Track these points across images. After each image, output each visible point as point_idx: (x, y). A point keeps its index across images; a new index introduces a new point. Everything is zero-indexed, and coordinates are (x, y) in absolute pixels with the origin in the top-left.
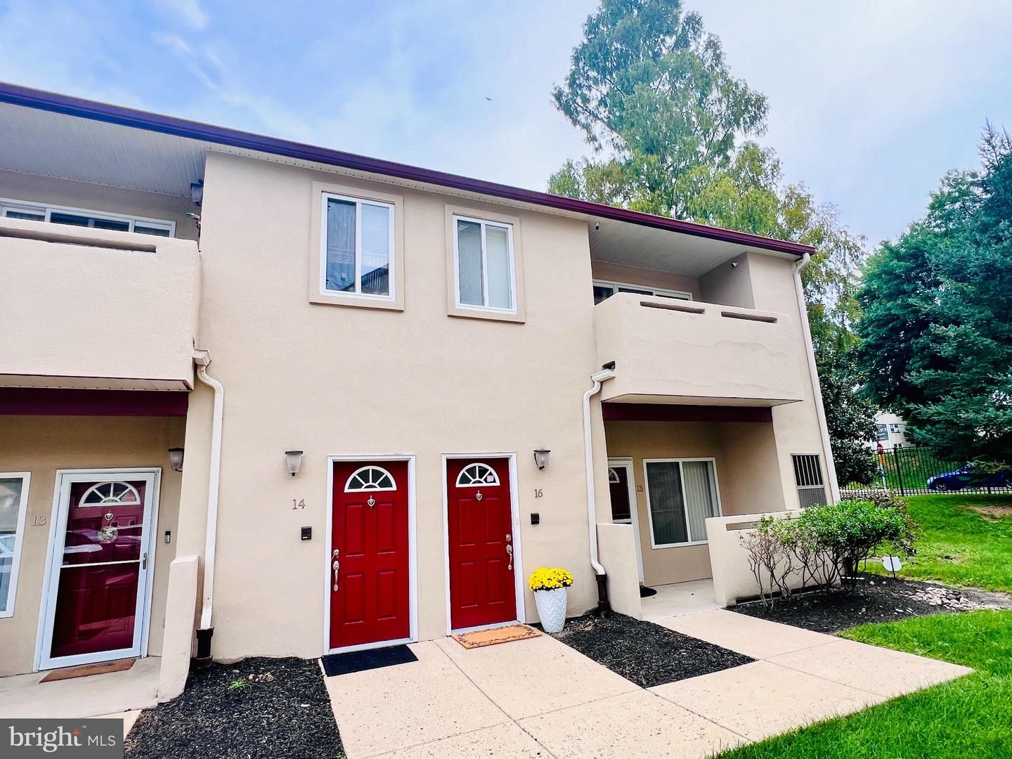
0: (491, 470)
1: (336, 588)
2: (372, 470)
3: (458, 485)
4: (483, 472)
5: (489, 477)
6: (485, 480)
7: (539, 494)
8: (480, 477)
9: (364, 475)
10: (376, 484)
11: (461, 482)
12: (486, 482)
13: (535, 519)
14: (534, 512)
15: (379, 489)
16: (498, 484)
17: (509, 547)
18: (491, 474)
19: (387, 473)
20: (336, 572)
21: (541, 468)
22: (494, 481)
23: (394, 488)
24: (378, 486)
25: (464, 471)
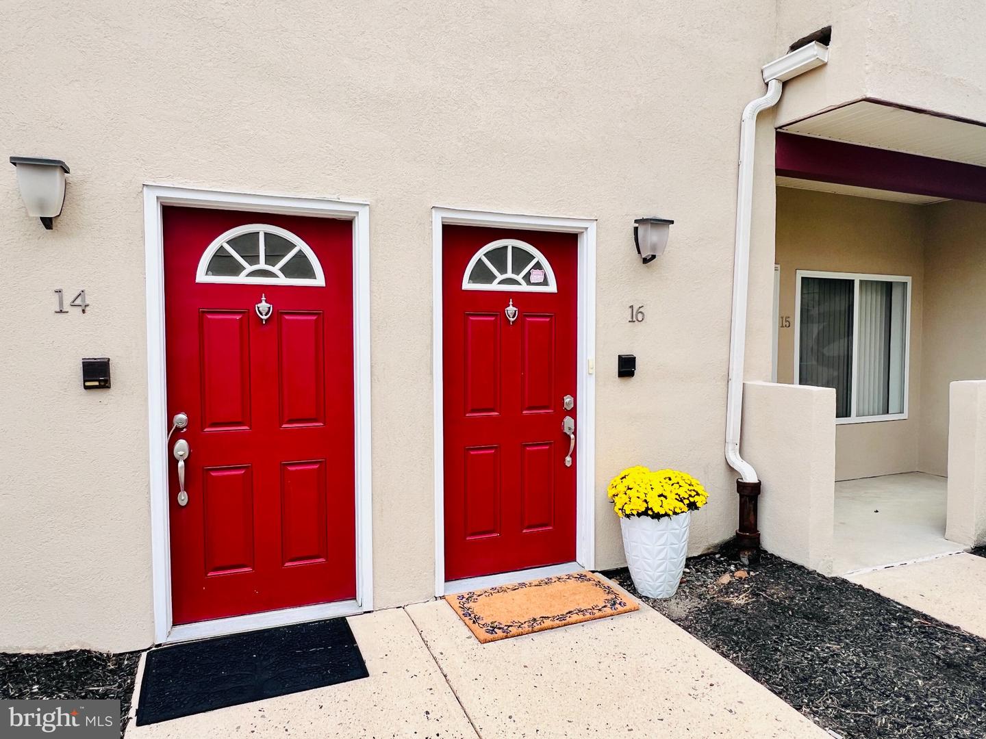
0: (539, 256)
1: (183, 498)
2: (266, 234)
3: (467, 285)
4: (522, 259)
5: (534, 272)
6: (527, 277)
7: (636, 315)
8: (516, 270)
9: (246, 245)
10: (275, 269)
11: (473, 278)
12: (529, 283)
13: (627, 367)
14: (625, 352)
15: (282, 281)
16: (552, 288)
17: (568, 421)
18: (538, 266)
19: (301, 245)
20: (181, 464)
21: (645, 261)
22: (545, 283)
23: (319, 280)
24: (279, 274)
25: (480, 254)
